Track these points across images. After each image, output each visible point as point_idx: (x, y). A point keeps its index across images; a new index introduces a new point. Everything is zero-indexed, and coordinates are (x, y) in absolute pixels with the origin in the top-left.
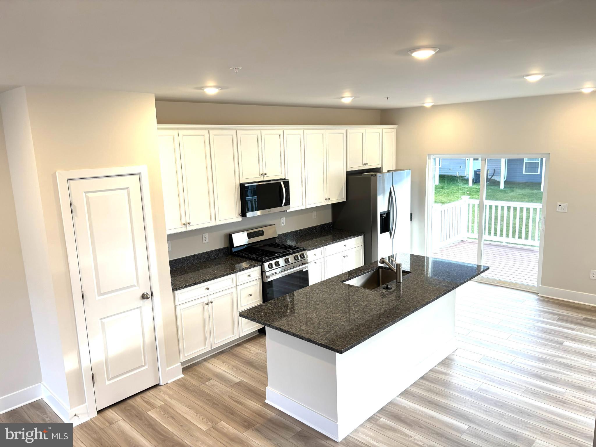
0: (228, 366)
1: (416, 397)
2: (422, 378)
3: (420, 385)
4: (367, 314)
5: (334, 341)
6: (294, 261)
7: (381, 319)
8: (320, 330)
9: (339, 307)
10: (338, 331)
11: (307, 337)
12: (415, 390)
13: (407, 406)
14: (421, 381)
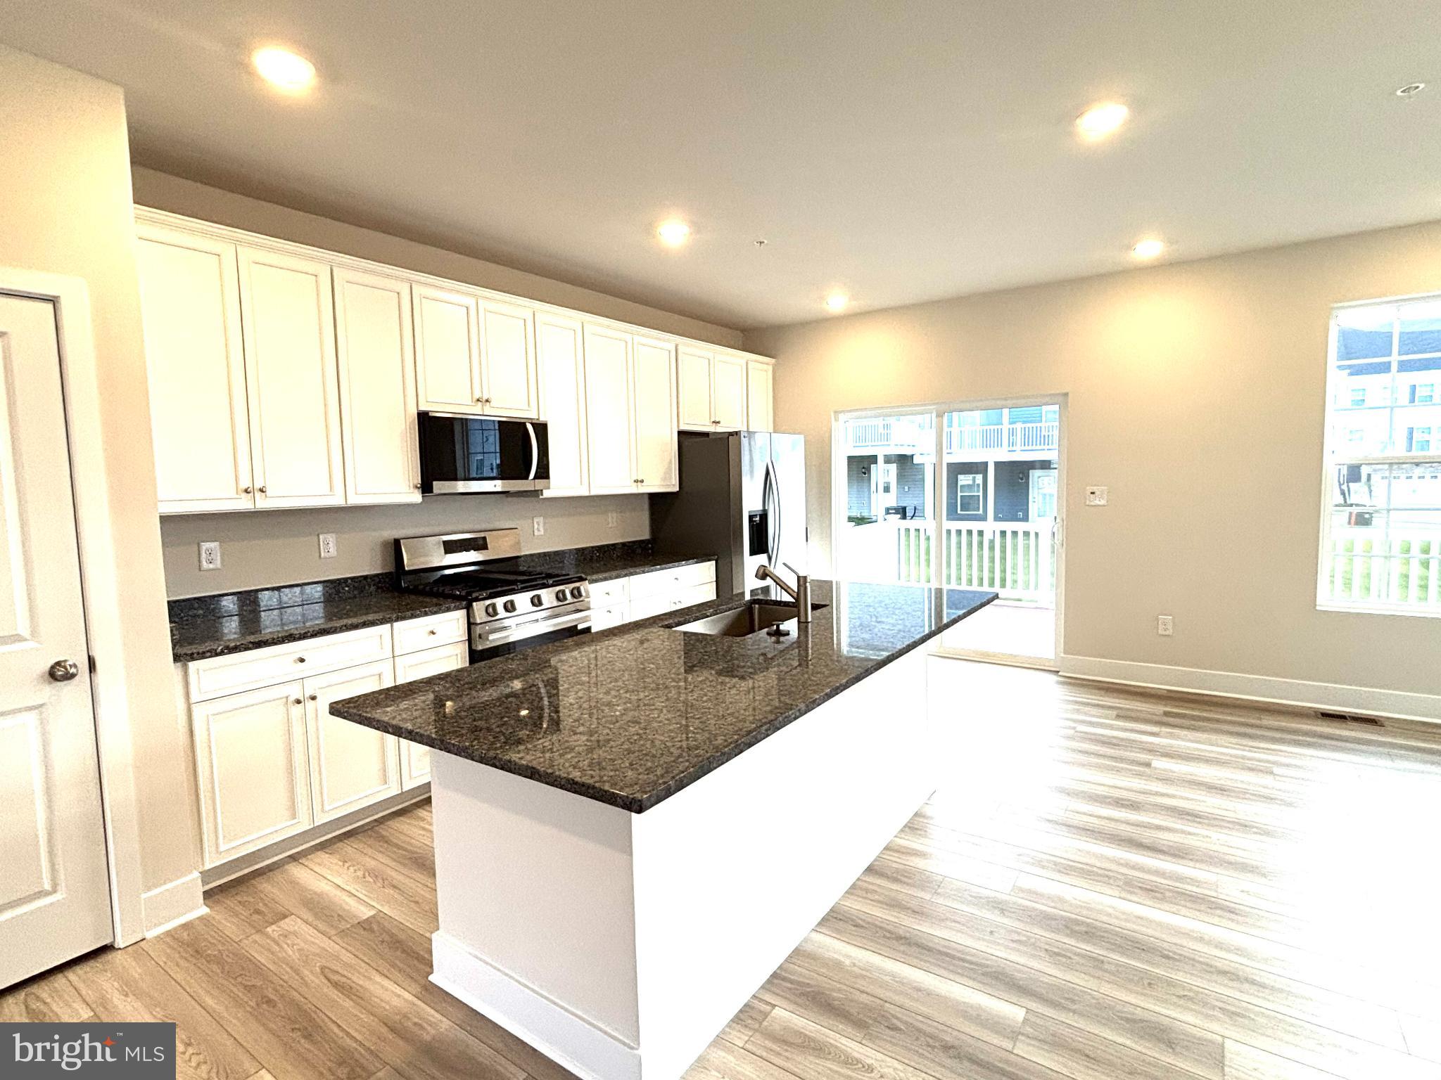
0: (355, 871)
1: (862, 926)
2: (870, 870)
3: (867, 891)
4: (730, 688)
5: (617, 770)
6: (555, 603)
7: (770, 697)
8: (575, 737)
9: (649, 677)
10: (636, 738)
11: (524, 763)
12: (856, 906)
13: (843, 960)
14: (870, 879)
